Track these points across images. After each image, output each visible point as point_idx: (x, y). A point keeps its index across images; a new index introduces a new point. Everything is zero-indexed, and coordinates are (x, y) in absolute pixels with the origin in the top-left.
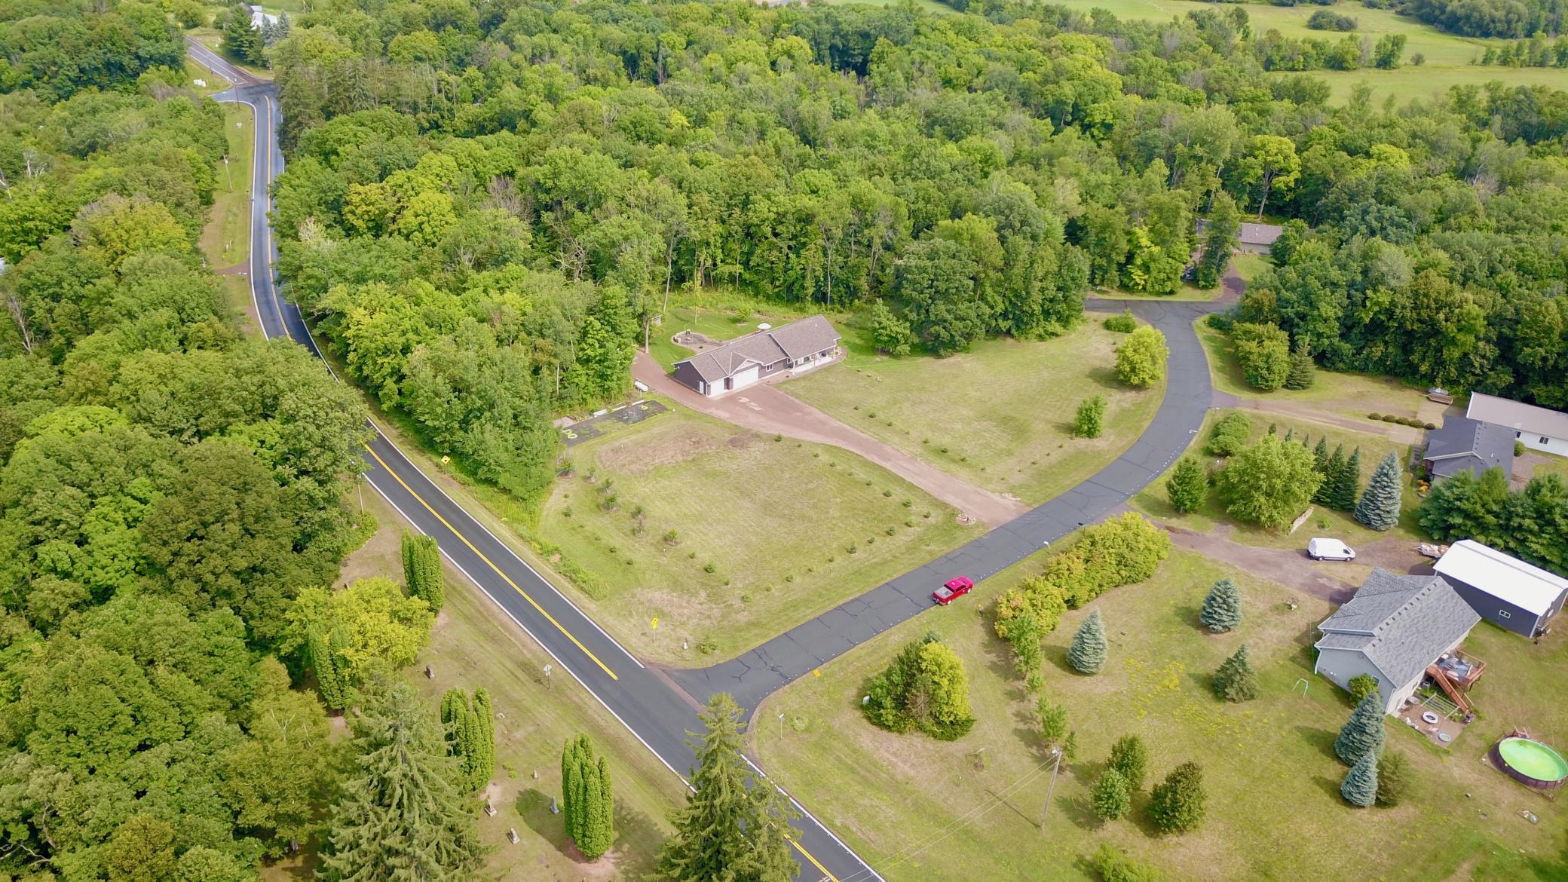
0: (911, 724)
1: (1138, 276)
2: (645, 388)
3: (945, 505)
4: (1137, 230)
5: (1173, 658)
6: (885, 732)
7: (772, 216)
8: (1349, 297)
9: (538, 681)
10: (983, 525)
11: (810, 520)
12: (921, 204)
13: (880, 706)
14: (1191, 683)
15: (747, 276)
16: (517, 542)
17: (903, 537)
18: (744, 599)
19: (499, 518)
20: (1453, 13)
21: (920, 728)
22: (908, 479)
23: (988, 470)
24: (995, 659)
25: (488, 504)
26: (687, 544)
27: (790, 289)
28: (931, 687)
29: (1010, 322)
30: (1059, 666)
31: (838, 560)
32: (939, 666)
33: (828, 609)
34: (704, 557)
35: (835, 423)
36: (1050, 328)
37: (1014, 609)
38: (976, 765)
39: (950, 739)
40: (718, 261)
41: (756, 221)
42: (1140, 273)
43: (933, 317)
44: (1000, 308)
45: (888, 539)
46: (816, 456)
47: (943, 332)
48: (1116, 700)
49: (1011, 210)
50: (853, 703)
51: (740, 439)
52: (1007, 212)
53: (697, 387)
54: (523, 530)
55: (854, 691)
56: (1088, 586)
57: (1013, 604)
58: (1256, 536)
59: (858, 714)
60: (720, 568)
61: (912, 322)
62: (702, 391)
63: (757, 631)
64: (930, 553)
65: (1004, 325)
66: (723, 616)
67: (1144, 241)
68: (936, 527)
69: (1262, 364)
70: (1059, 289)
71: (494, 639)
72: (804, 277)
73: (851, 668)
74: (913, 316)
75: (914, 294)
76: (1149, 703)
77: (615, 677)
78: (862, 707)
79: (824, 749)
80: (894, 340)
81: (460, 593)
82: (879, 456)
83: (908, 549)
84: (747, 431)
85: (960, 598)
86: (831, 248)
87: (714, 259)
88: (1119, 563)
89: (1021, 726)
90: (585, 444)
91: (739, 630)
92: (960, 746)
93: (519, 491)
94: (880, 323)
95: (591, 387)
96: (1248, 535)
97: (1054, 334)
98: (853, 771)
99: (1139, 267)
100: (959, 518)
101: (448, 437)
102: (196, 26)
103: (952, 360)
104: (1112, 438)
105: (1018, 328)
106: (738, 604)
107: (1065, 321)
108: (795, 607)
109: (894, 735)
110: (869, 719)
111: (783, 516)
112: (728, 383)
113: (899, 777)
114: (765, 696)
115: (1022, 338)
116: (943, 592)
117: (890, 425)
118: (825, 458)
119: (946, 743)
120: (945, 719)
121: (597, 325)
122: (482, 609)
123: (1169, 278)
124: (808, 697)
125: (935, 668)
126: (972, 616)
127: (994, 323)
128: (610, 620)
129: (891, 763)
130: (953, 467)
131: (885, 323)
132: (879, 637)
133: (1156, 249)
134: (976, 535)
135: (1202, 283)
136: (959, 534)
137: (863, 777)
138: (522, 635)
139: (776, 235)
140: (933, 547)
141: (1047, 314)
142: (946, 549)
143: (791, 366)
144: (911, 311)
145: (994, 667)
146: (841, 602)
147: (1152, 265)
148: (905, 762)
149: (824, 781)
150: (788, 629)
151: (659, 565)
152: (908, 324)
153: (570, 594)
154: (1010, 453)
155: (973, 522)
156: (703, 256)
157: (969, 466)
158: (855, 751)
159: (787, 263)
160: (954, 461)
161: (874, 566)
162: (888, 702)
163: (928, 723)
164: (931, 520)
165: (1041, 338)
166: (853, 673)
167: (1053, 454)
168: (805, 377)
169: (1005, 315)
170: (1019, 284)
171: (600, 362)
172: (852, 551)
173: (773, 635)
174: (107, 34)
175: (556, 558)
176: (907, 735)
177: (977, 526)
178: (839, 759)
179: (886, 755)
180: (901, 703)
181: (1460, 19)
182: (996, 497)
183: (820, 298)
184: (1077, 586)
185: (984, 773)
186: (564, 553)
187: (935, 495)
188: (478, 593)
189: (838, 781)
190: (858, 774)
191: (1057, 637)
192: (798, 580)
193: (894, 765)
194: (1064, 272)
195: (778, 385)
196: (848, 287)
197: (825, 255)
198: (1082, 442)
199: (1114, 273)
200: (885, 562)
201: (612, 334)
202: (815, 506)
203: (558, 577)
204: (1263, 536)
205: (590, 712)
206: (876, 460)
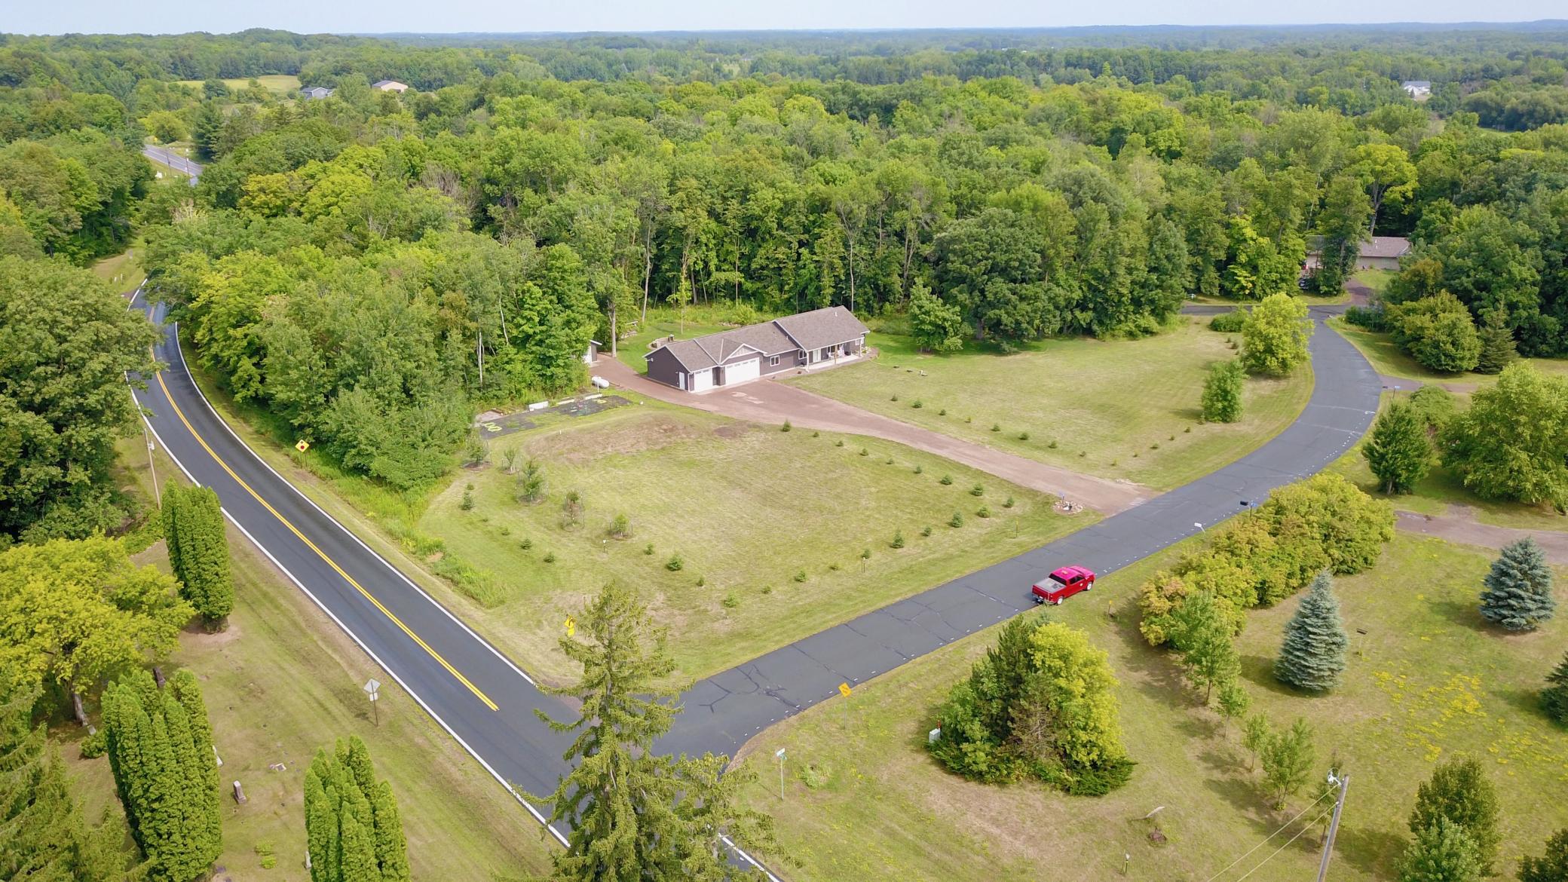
0: (1020, 767)
1: (1243, 276)
2: (605, 383)
3: (1033, 493)
4: (1238, 219)
5: (1454, 669)
6: (973, 786)
7: (779, 205)
8: (1546, 258)
9: (362, 715)
10: (1095, 511)
11: (832, 511)
12: (964, 190)
13: (961, 737)
14: (1502, 705)
15: (748, 285)
16: (383, 541)
17: (973, 530)
18: (728, 603)
19: (363, 513)
20: (1514, 111)
21: (1039, 775)
22: (974, 466)
23: (1089, 456)
24: (1148, 679)
25: (351, 498)
26: (640, 539)
27: (802, 294)
28: (1053, 698)
29: (1090, 313)
30: (1261, 683)
31: (876, 556)
32: (1064, 658)
33: (862, 613)
34: (665, 553)
35: (863, 413)
36: (1143, 322)
37: (1171, 598)
38: (1151, 838)
39: (1096, 793)
40: (713, 268)
41: (758, 211)
42: (1245, 274)
43: (990, 297)
44: (1077, 295)
45: (952, 531)
46: (840, 445)
47: (1005, 318)
48: (1377, 731)
49: (1080, 186)
50: (912, 742)
51: (729, 431)
52: (1075, 188)
53: (676, 382)
54: (393, 524)
55: (912, 725)
56: (1285, 568)
57: (1169, 590)
58: (1516, 517)
59: (922, 758)
60: (691, 568)
61: (963, 307)
62: (682, 386)
63: (744, 644)
64: (1019, 545)
65: (1084, 317)
66: (691, 626)
67: (1249, 232)
68: (1023, 518)
69: (1444, 338)
70: (1152, 270)
71: (306, 659)
72: (818, 277)
73: (905, 692)
74: (963, 297)
75: (964, 268)
76: (1441, 736)
77: (494, 707)
78: (928, 748)
79: (862, 815)
80: (941, 331)
81: (272, 601)
82: (930, 444)
83: (984, 543)
84: (741, 423)
85: (1078, 598)
86: (854, 236)
87: (706, 264)
88: (1326, 537)
89: (1217, 775)
90: (509, 436)
91: (717, 642)
92: (1113, 805)
93: (397, 476)
94: (920, 307)
95: (528, 374)
96: (1503, 517)
97: (1147, 332)
98: (918, 851)
99: (1243, 266)
100: (1057, 507)
101: (311, 417)
102: (173, 140)
103: (1018, 357)
104: (1257, 422)
105: (1101, 323)
106: (716, 609)
107: (1160, 313)
108: (808, 612)
109: (990, 790)
110: (942, 764)
111: (791, 507)
112: (718, 375)
113: (1007, 862)
114: (753, 733)
115: (1108, 336)
116: (1049, 585)
117: (943, 414)
118: (851, 447)
119: (1086, 801)
120: (1082, 756)
121: (537, 292)
122: (300, 619)
123: (1283, 280)
124: (830, 734)
125: (1058, 663)
126: (1100, 621)
127: (1069, 317)
128: (501, 630)
129: (989, 837)
130: (1037, 454)
131: (928, 306)
132: (949, 648)
133: (1265, 241)
134: (1086, 523)
135: (1324, 289)
136: (1059, 523)
137: (937, 862)
138: (353, 651)
139: (784, 229)
140: (1022, 538)
141: (1137, 303)
142: (1042, 540)
143: (803, 363)
144: (961, 292)
145: (1148, 689)
146: (883, 604)
147: (1261, 262)
148: (1015, 834)
149: (865, 867)
150: (797, 639)
151: (594, 563)
152: (958, 308)
153: (446, 598)
154: (1116, 440)
155: (1078, 509)
156: (692, 258)
157: (1062, 453)
158: (920, 819)
159: (799, 259)
160: (1038, 448)
161: (933, 563)
162: (976, 729)
163: (1052, 765)
164: (1015, 509)
165: (1131, 335)
166: (909, 699)
167: (1177, 439)
168: (822, 373)
169: (1082, 306)
170: (1099, 264)
171: (540, 343)
172: (897, 544)
173: (772, 647)
174: (50, 117)
175: (437, 557)
176: (1013, 788)
177: (1086, 514)
178: (891, 834)
179: (978, 823)
180: (1001, 730)
181: (1522, 115)
182: (1108, 482)
183: (840, 299)
184: (1266, 567)
185: (1169, 851)
186: (449, 550)
187: (1018, 481)
188: (300, 598)
189: (891, 869)
190: (928, 856)
191: (1247, 645)
192: (813, 579)
193: (994, 840)
194: (1156, 247)
195: (787, 381)
196: (877, 287)
197: (846, 246)
198: (1218, 427)
199: (1212, 274)
200: (950, 558)
201: (559, 307)
202: (838, 497)
203: (434, 579)
204: (1526, 517)
205: (440, 759)
206: (926, 448)
